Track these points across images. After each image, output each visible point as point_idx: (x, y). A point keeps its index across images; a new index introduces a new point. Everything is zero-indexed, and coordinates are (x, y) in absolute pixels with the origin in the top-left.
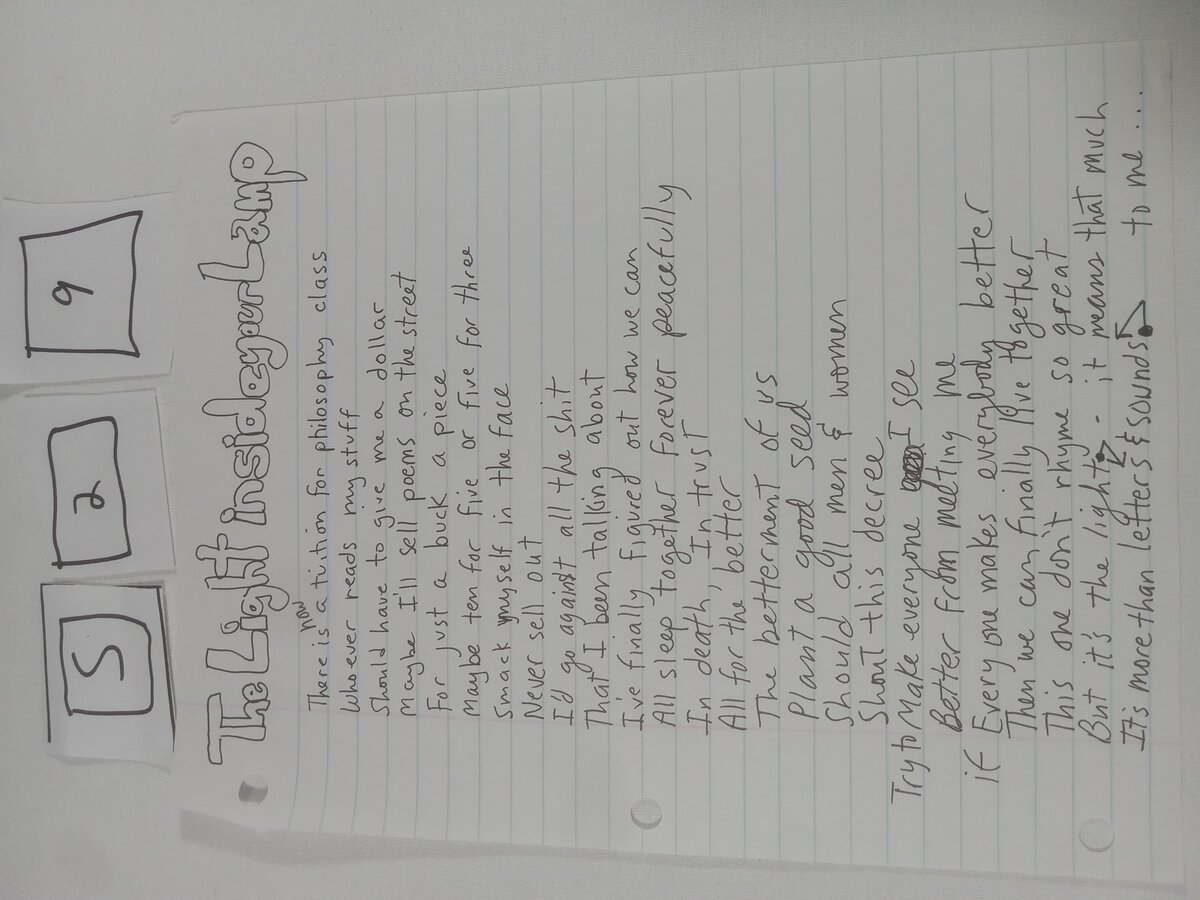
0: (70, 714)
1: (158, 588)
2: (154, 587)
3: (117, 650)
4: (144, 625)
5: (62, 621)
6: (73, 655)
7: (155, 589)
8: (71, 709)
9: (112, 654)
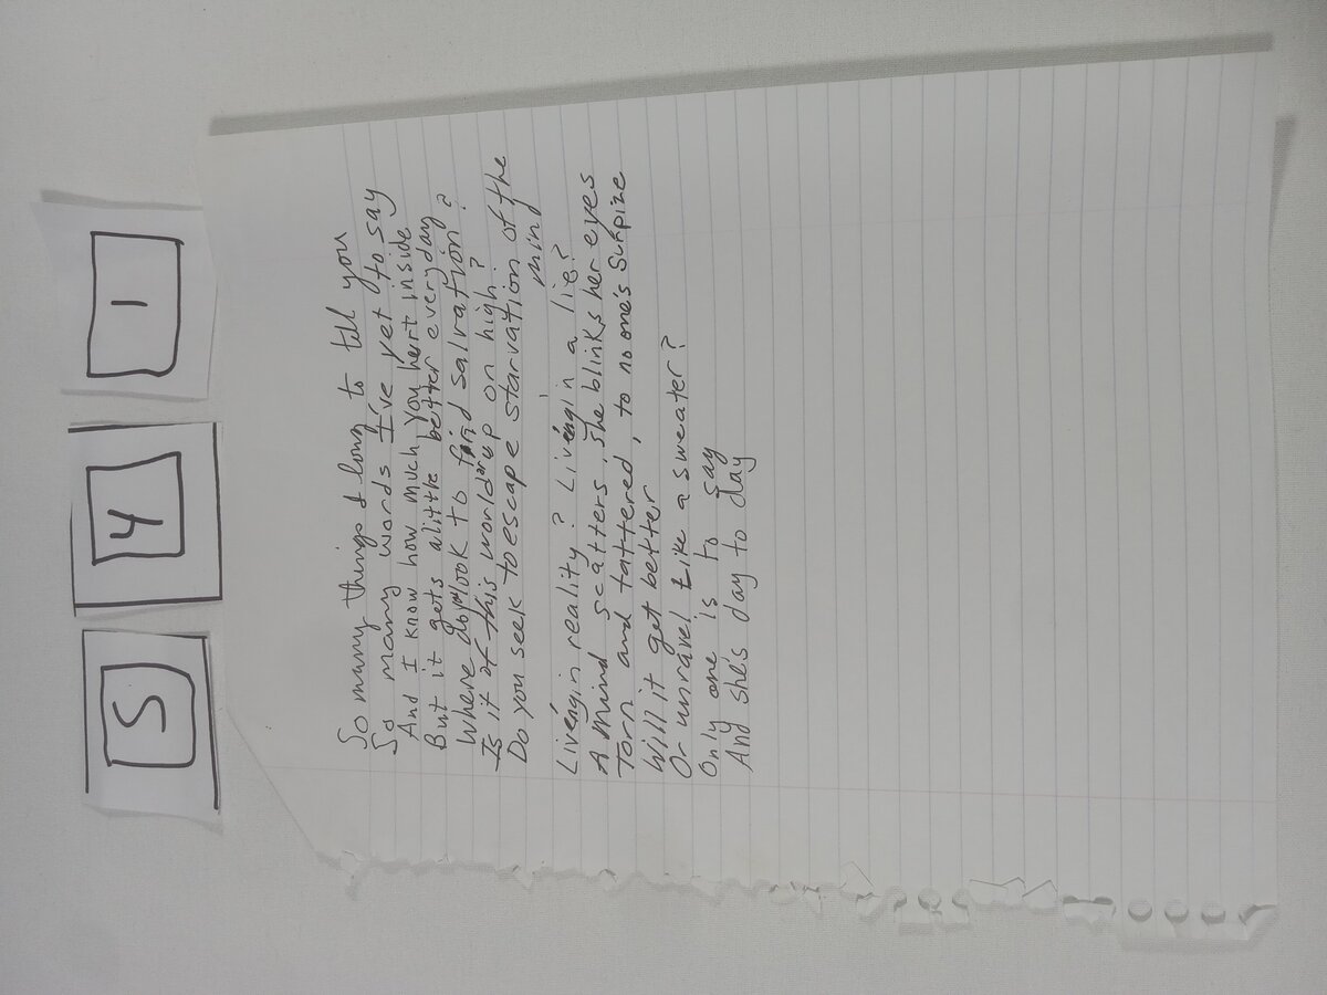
0: (109, 765)
1: (203, 638)
2: (199, 637)
3: (159, 699)
4: (187, 675)
6: (114, 704)
7: (201, 640)
8: (111, 760)
9: (154, 704)
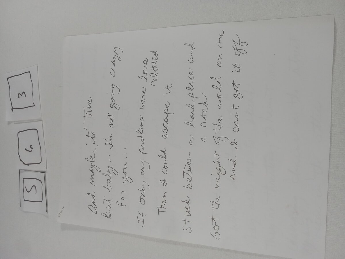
0: (25, 201)
1: (44, 173)
3: (35, 186)
4: (41, 181)
5: (24, 179)
6: (26, 187)
8: (25, 200)
9: (34, 187)
